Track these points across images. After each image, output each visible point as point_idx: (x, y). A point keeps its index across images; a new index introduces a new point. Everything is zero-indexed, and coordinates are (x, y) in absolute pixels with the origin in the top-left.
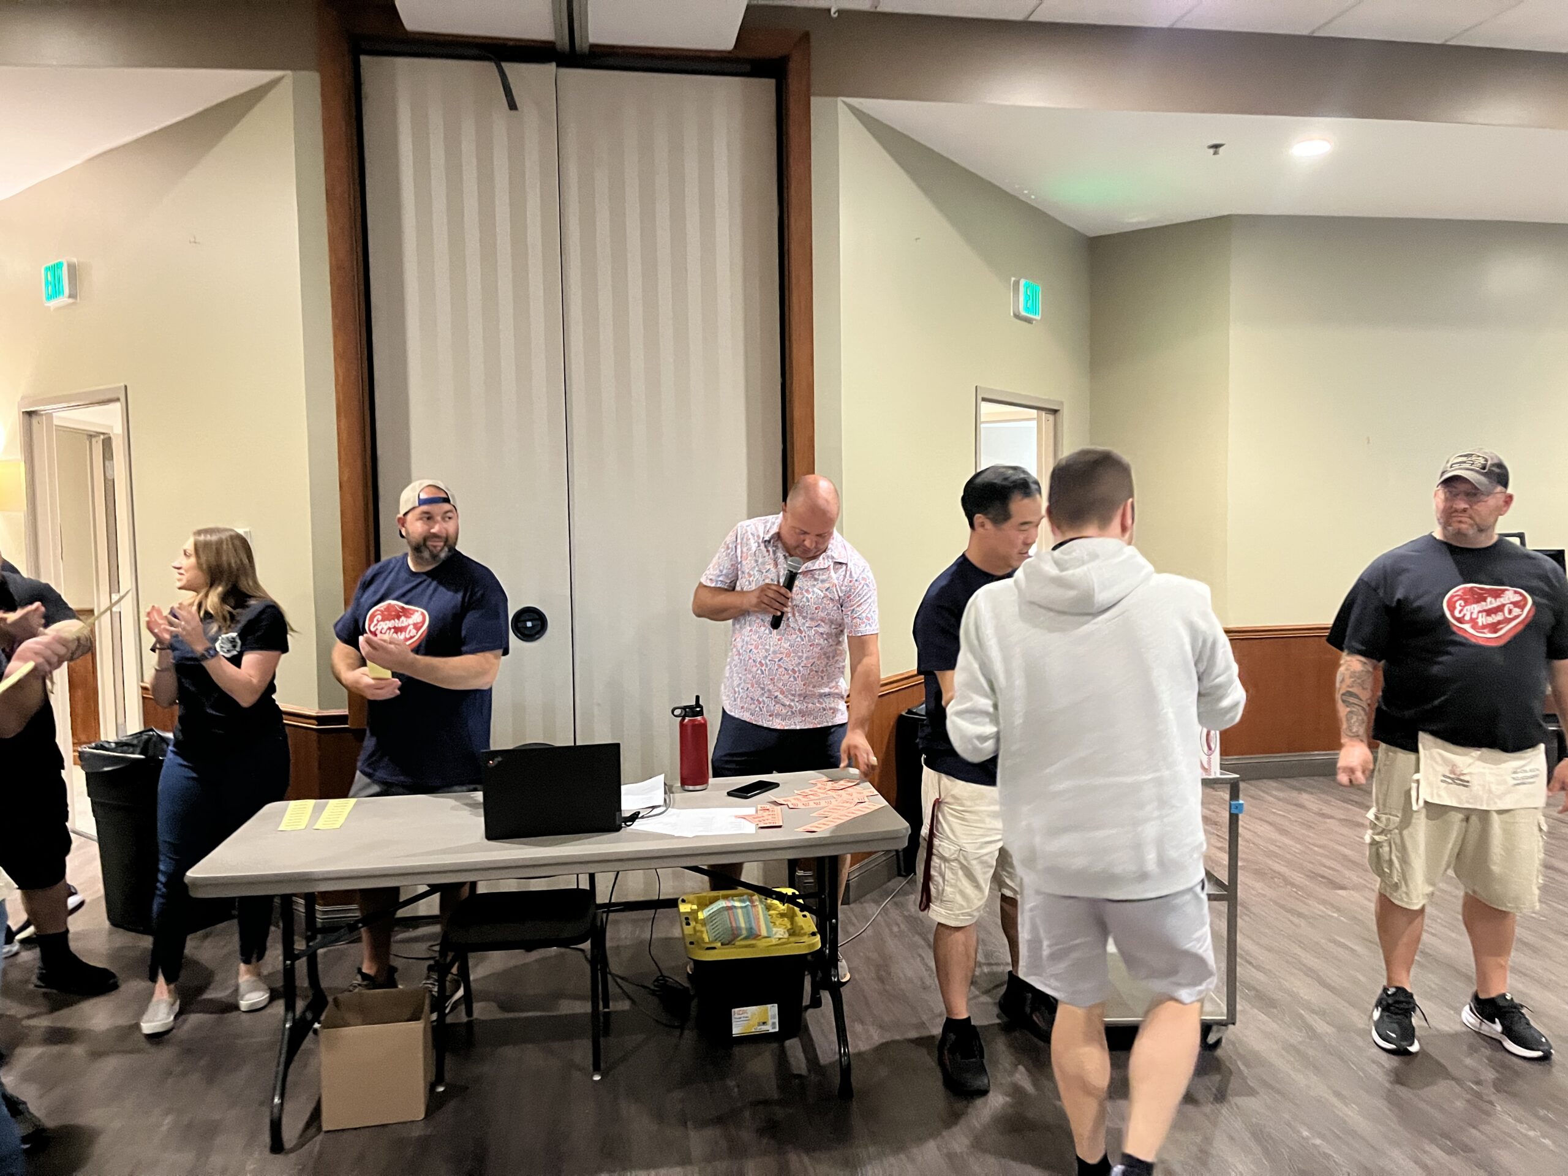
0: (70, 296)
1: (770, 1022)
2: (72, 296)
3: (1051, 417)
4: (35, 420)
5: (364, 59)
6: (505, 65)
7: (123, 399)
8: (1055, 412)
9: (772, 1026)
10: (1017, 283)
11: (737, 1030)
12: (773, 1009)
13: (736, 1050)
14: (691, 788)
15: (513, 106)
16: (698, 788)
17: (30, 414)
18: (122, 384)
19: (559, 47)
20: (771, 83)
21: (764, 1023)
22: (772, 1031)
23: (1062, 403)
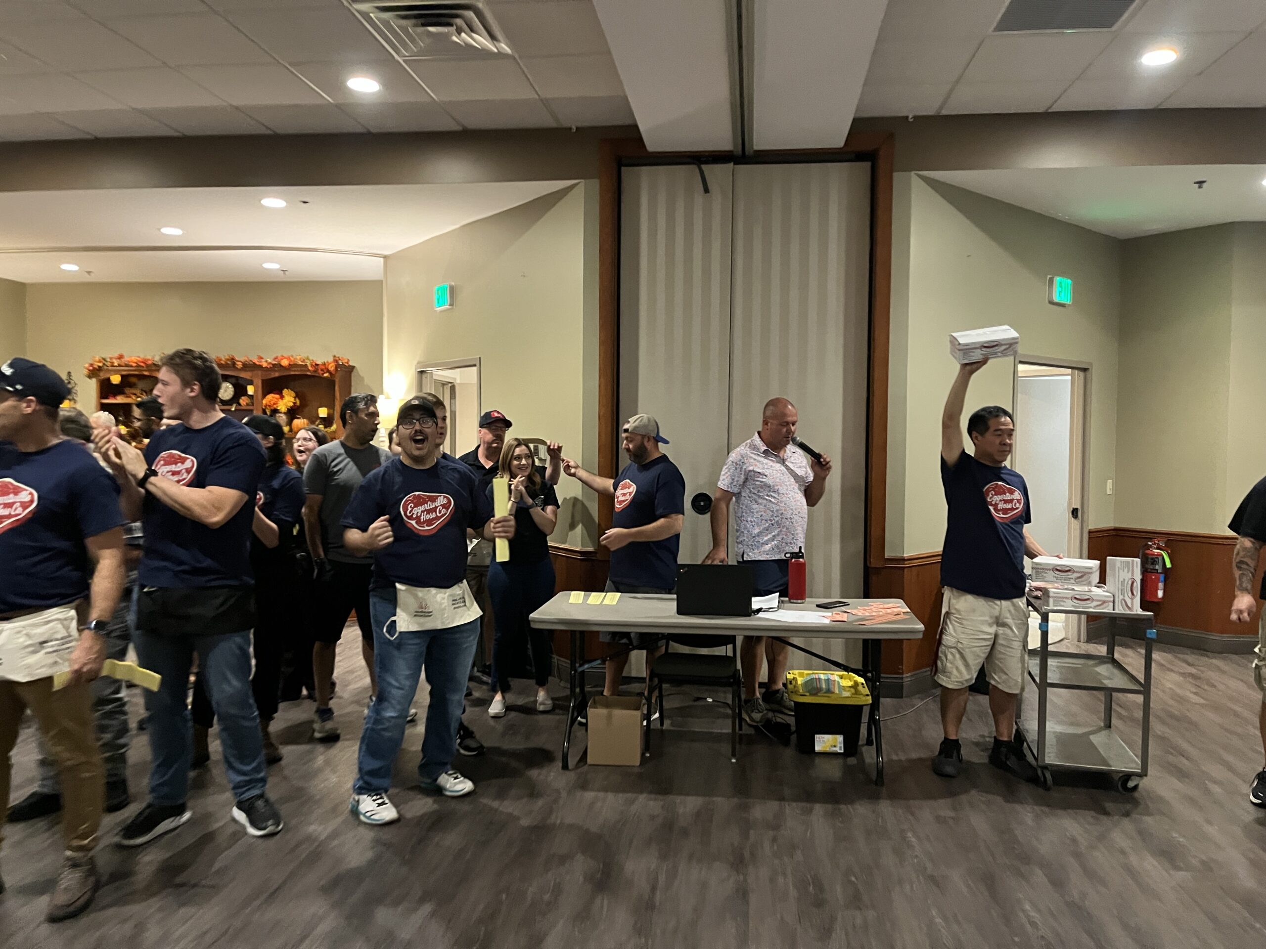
1: (838, 746)
2: (451, 305)
3: (1082, 374)
4: (424, 376)
5: (623, 169)
6: (703, 166)
7: (478, 365)
8: (1085, 370)
9: (840, 749)
10: (1051, 281)
11: (818, 748)
12: (840, 738)
13: (817, 760)
14: (795, 601)
15: (706, 190)
16: (799, 601)
17: (422, 372)
18: (477, 357)
19: (735, 153)
20: (867, 165)
21: (835, 746)
22: (839, 751)
23: (1091, 364)
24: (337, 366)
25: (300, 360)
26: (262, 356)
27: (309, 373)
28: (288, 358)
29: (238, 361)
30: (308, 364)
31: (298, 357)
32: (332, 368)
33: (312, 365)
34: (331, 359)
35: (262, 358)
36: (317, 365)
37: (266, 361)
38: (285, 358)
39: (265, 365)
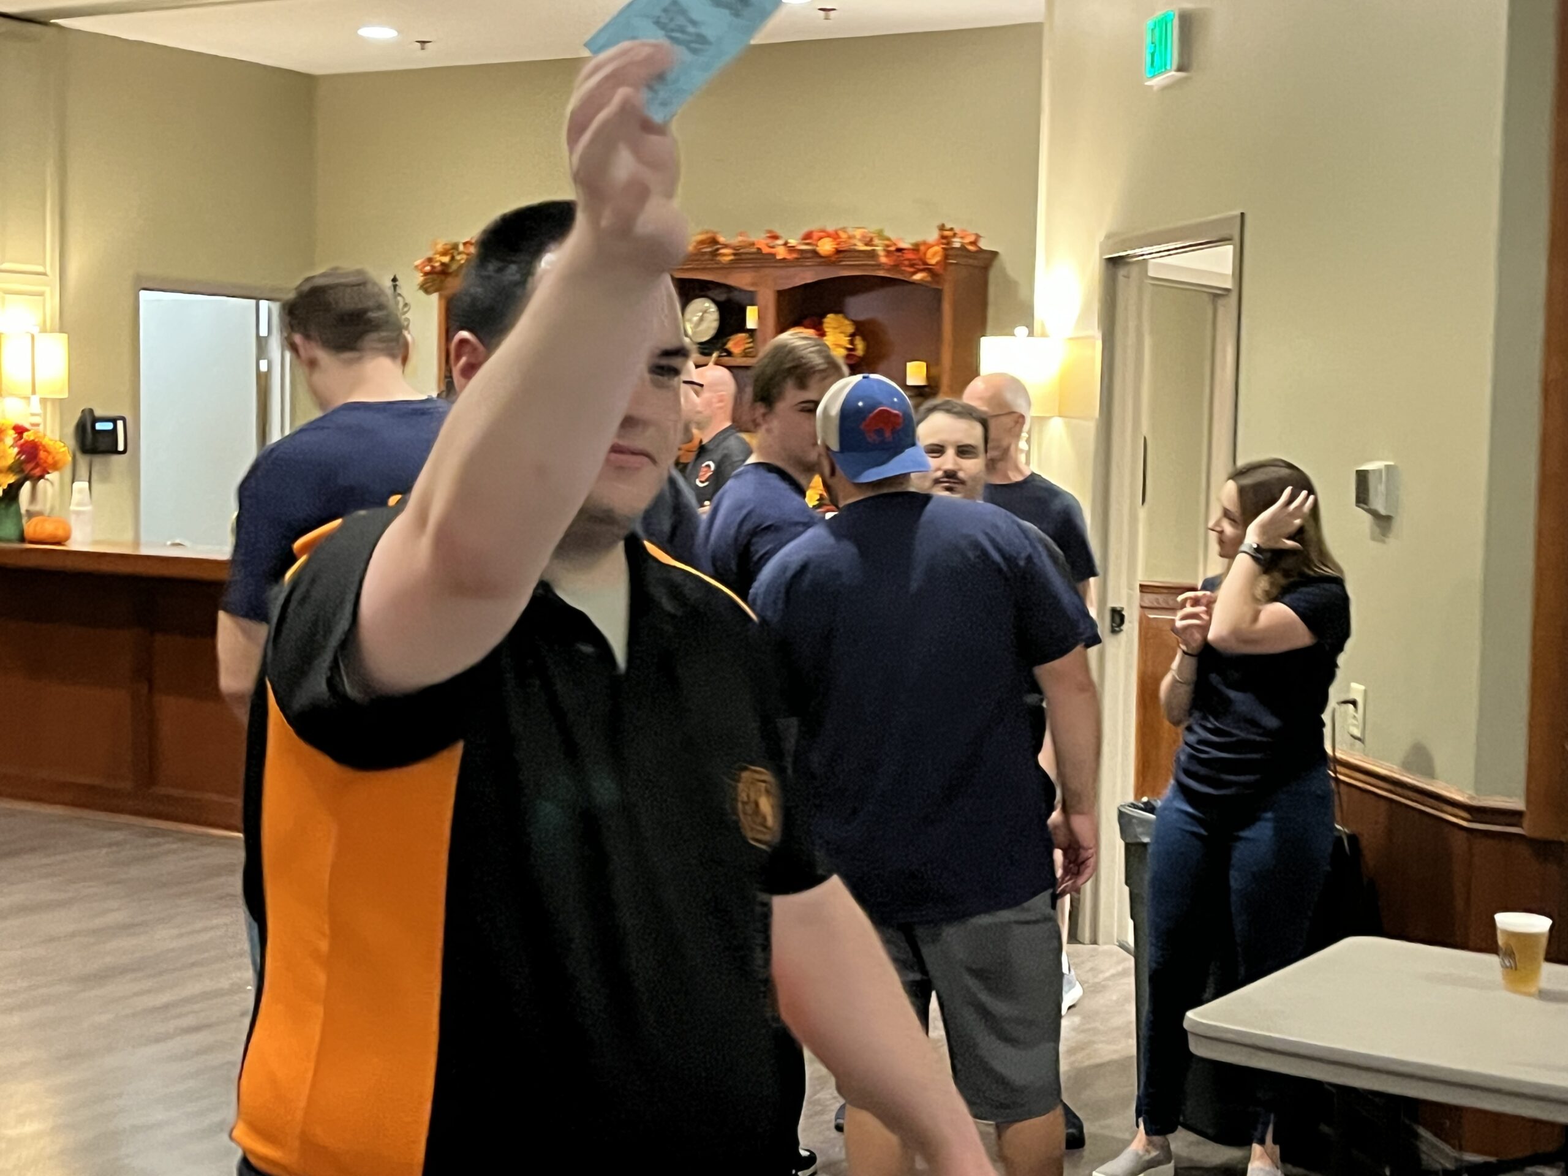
0: (1180, 69)
4: (1122, 272)
7: (1237, 235)
17: (1115, 262)
18: (1237, 212)
24: (948, 252)
25: (864, 237)
26: (779, 232)
27: (881, 273)
28: (835, 236)
29: (726, 246)
30: (879, 249)
31: (858, 233)
32: (934, 257)
33: (889, 253)
34: (933, 236)
35: (776, 237)
36: (899, 250)
37: (786, 244)
38: (829, 236)
39: (781, 253)
